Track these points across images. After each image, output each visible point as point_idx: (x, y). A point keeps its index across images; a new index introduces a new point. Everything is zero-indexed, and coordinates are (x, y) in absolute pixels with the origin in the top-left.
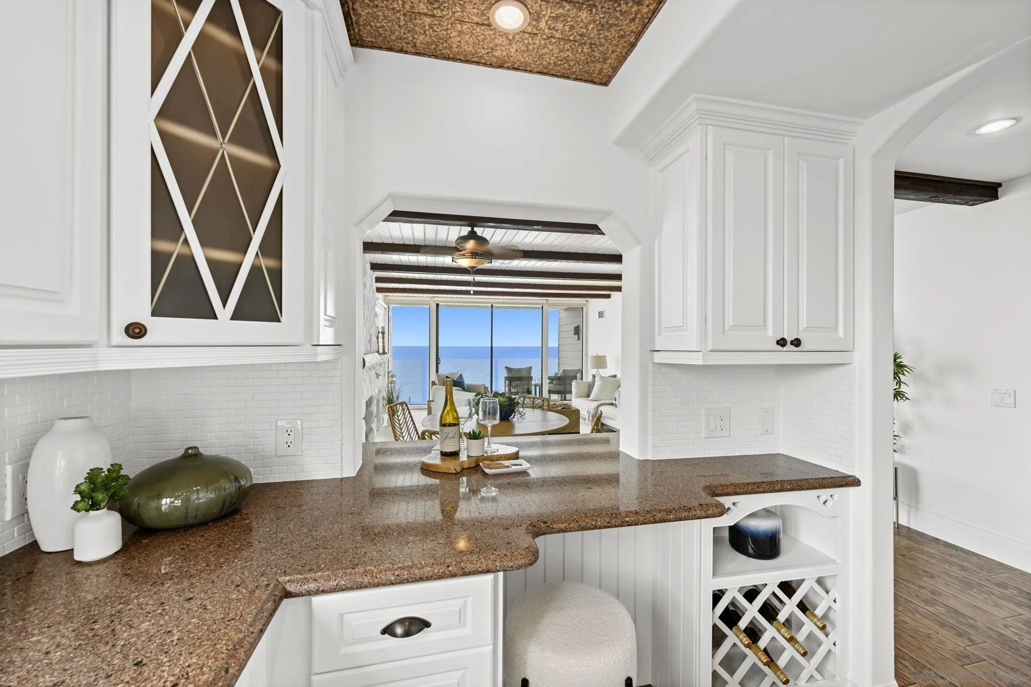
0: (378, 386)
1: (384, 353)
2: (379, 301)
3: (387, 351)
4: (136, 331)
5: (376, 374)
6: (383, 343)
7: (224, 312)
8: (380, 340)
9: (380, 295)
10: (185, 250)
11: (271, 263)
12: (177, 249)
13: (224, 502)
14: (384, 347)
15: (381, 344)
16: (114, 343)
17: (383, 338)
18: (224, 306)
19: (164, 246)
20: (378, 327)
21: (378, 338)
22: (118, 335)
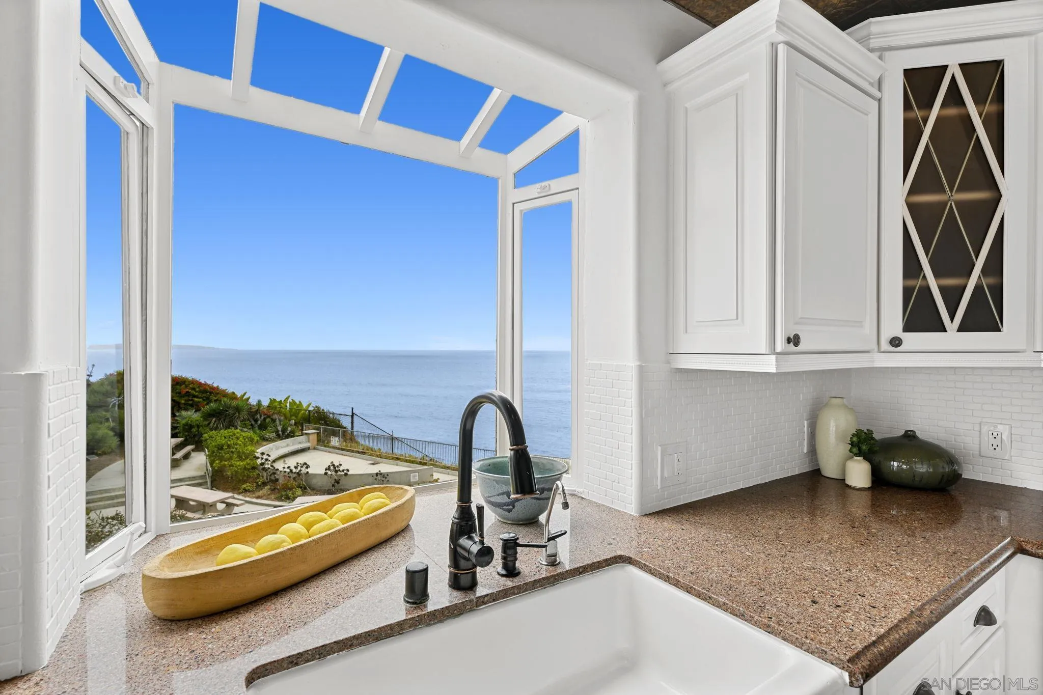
4: (896, 342)
7: (953, 325)
10: (924, 283)
11: (991, 280)
12: (919, 283)
13: (942, 479)
16: (882, 350)
18: (952, 321)
19: (911, 283)
22: (885, 345)
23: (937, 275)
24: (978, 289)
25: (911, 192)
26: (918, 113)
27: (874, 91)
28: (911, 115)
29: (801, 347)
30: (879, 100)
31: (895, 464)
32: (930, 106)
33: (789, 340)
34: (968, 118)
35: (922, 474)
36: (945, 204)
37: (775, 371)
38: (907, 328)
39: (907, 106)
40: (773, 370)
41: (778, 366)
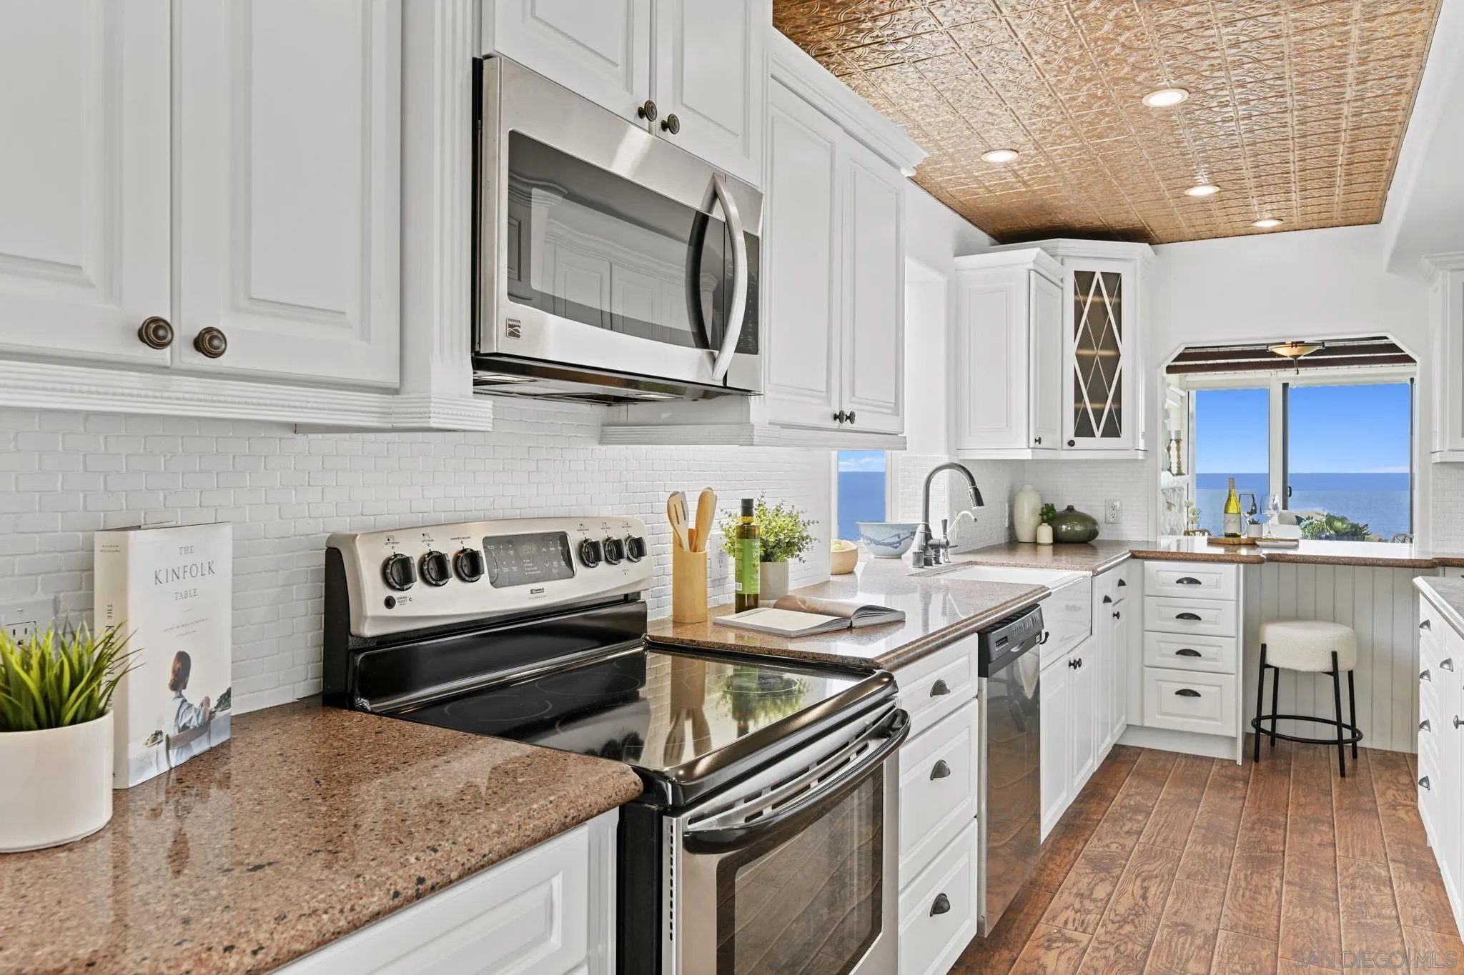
0: (1169, 521)
1: (1180, 473)
2: (1171, 388)
3: (1184, 471)
4: (1071, 443)
5: (1168, 503)
6: (1179, 457)
7: (1098, 433)
8: (1174, 452)
9: (1174, 378)
10: (1085, 407)
11: (1116, 406)
12: (1082, 406)
14: (1179, 464)
15: (1174, 460)
16: (1065, 448)
17: (1178, 450)
18: (1098, 430)
19: (1078, 405)
20: (1170, 432)
21: (1169, 449)
22: (1066, 446)
23: (1091, 402)
24: (1110, 410)
25: (1080, 347)
26: (1081, 298)
27: (1060, 284)
28: (1077, 298)
29: (1042, 445)
30: (1062, 289)
31: (1064, 527)
32: (1088, 295)
33: (1036, 441)
34: (1104, 304)
35: (1080, 532)
36: (1095, 356)
37: (1030, 458)
38: (1076, 435)
39: (1076, 293)
40: (1030, 457)
41: (1032, 456)
